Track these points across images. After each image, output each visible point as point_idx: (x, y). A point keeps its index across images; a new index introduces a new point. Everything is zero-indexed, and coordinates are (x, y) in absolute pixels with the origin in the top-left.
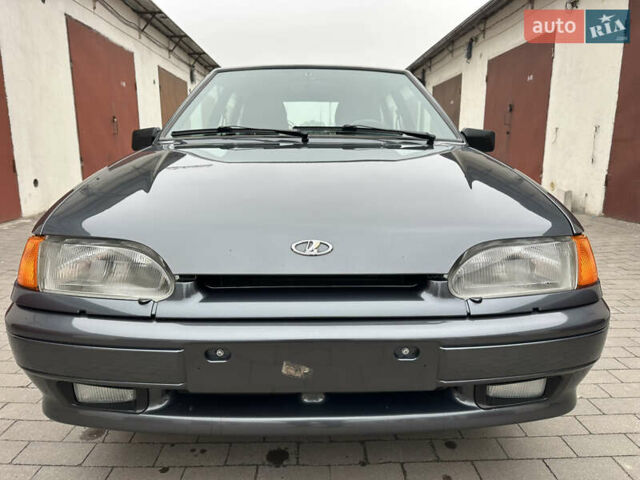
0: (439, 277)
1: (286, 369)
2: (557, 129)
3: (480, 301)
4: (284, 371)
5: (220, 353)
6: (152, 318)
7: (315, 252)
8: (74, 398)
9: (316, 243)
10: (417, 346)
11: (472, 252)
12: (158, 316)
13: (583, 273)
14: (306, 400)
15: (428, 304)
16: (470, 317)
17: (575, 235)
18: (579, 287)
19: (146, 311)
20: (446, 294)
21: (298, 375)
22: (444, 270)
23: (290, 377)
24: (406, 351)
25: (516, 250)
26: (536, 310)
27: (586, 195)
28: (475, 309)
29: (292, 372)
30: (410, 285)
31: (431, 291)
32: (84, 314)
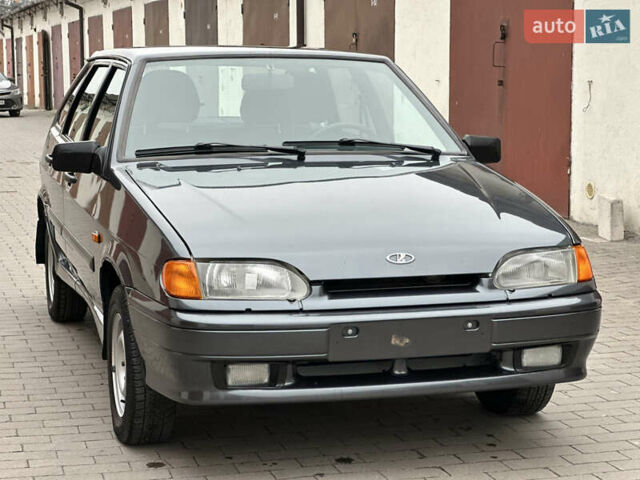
0: (486, 275)
1: (394, 341)
2: (590, 82)
3: (513, 291)
4: (393, 342)
5: (350, 331)
6: (301, 311)
7: (404, 261)
8: (226, 383)
9: (403, 255)
10: (477, 320)
11: (505, 259)
12: (305, 309)
13: (581, 272)
14: (397, 372)
15: (482, 293)
16: (508, 301)
17: (574, 245)
18: (579, 281)
19: (295, 306)
20: (491, 287)
21: (402, 345)
22: (489, 270)
23: (396, 346)
24: (470, 325)
25: (534, 256)
26: (550, 296)
28: (512, 296)
29: (398, 342)
30: (468, 282)
31: (482, 285)
32: (249, 311)
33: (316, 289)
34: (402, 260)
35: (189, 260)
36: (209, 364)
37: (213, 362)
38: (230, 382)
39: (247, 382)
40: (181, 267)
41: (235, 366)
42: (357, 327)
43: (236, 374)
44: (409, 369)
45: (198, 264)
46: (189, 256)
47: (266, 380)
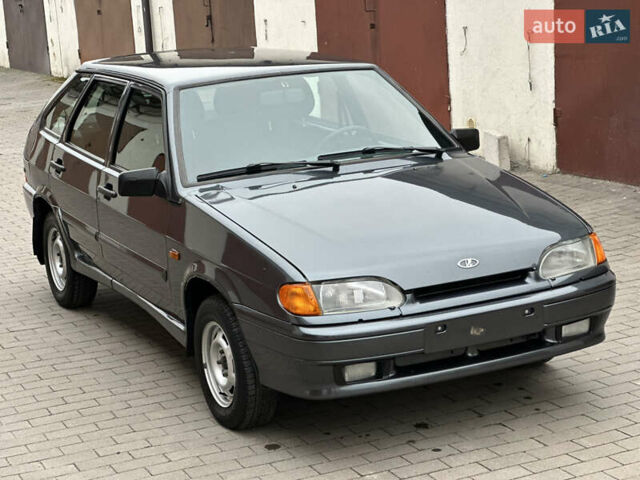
0: (531, 269)
1: (473, 332)
2: (465, 29)
3: (554, 279)
5: (440, 328)
6: (401, 317)
7: (471, 266)
8: (344, 380)
9: (470, 260)
10: (532, 307)
12: (404, 314)
13: (598, 256)
14: (470, 355)
15: (531, 283)
16: (552, 288)
17: (590, 234)
18: (599, 264)
19: (396, 313)
20: (538, 279)
21: (478, 334)
22: (534, 264)
23: (475, 336)
24: (527, 312)
26: (581, 280)
27: (529, 140)
29: (475, 332)
30: (518, 277)
31: (530, 277)
32: (361, 321)
33: (409, 296)
34: (469, 265)
35: (304, 283)
36: (331, 368)
37: (335, 365)
38: (347, 379)
39: (360, 378)
40: (298, 289)
41: (350, 366)
42: (444, 324)
43: (351, 372)
44: (479, 351)
45: (314, 286)
46: (303, 280)
47: (373, 374)
